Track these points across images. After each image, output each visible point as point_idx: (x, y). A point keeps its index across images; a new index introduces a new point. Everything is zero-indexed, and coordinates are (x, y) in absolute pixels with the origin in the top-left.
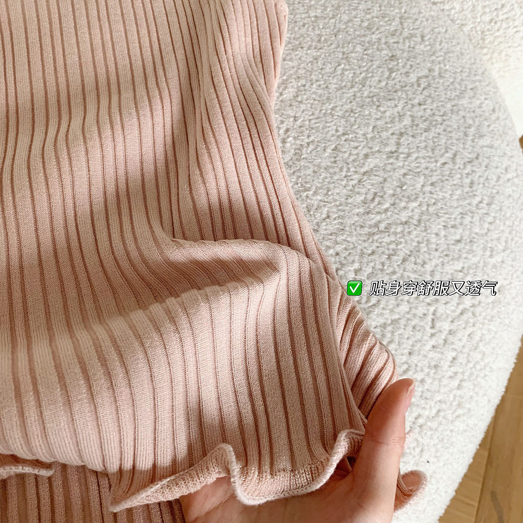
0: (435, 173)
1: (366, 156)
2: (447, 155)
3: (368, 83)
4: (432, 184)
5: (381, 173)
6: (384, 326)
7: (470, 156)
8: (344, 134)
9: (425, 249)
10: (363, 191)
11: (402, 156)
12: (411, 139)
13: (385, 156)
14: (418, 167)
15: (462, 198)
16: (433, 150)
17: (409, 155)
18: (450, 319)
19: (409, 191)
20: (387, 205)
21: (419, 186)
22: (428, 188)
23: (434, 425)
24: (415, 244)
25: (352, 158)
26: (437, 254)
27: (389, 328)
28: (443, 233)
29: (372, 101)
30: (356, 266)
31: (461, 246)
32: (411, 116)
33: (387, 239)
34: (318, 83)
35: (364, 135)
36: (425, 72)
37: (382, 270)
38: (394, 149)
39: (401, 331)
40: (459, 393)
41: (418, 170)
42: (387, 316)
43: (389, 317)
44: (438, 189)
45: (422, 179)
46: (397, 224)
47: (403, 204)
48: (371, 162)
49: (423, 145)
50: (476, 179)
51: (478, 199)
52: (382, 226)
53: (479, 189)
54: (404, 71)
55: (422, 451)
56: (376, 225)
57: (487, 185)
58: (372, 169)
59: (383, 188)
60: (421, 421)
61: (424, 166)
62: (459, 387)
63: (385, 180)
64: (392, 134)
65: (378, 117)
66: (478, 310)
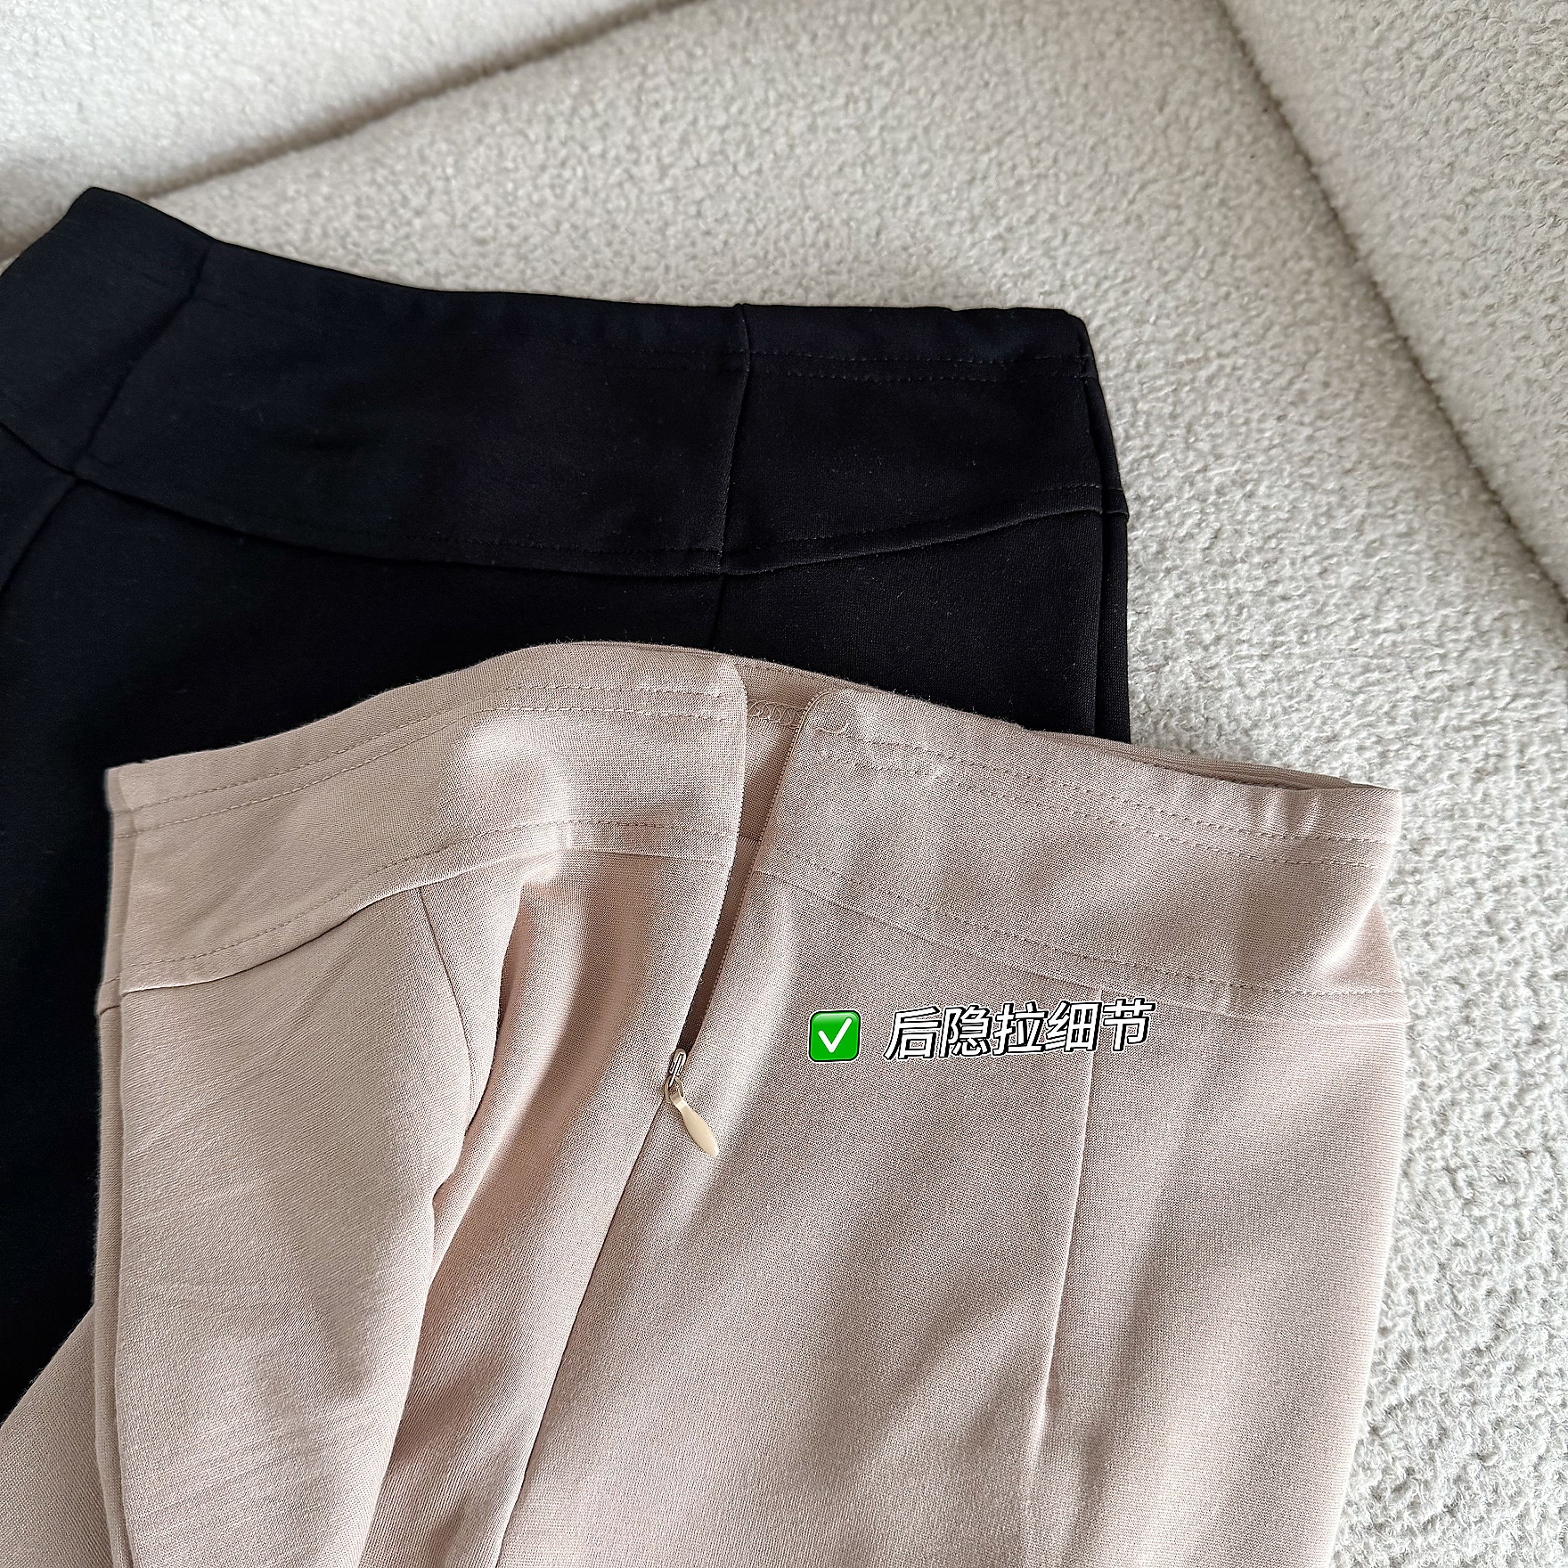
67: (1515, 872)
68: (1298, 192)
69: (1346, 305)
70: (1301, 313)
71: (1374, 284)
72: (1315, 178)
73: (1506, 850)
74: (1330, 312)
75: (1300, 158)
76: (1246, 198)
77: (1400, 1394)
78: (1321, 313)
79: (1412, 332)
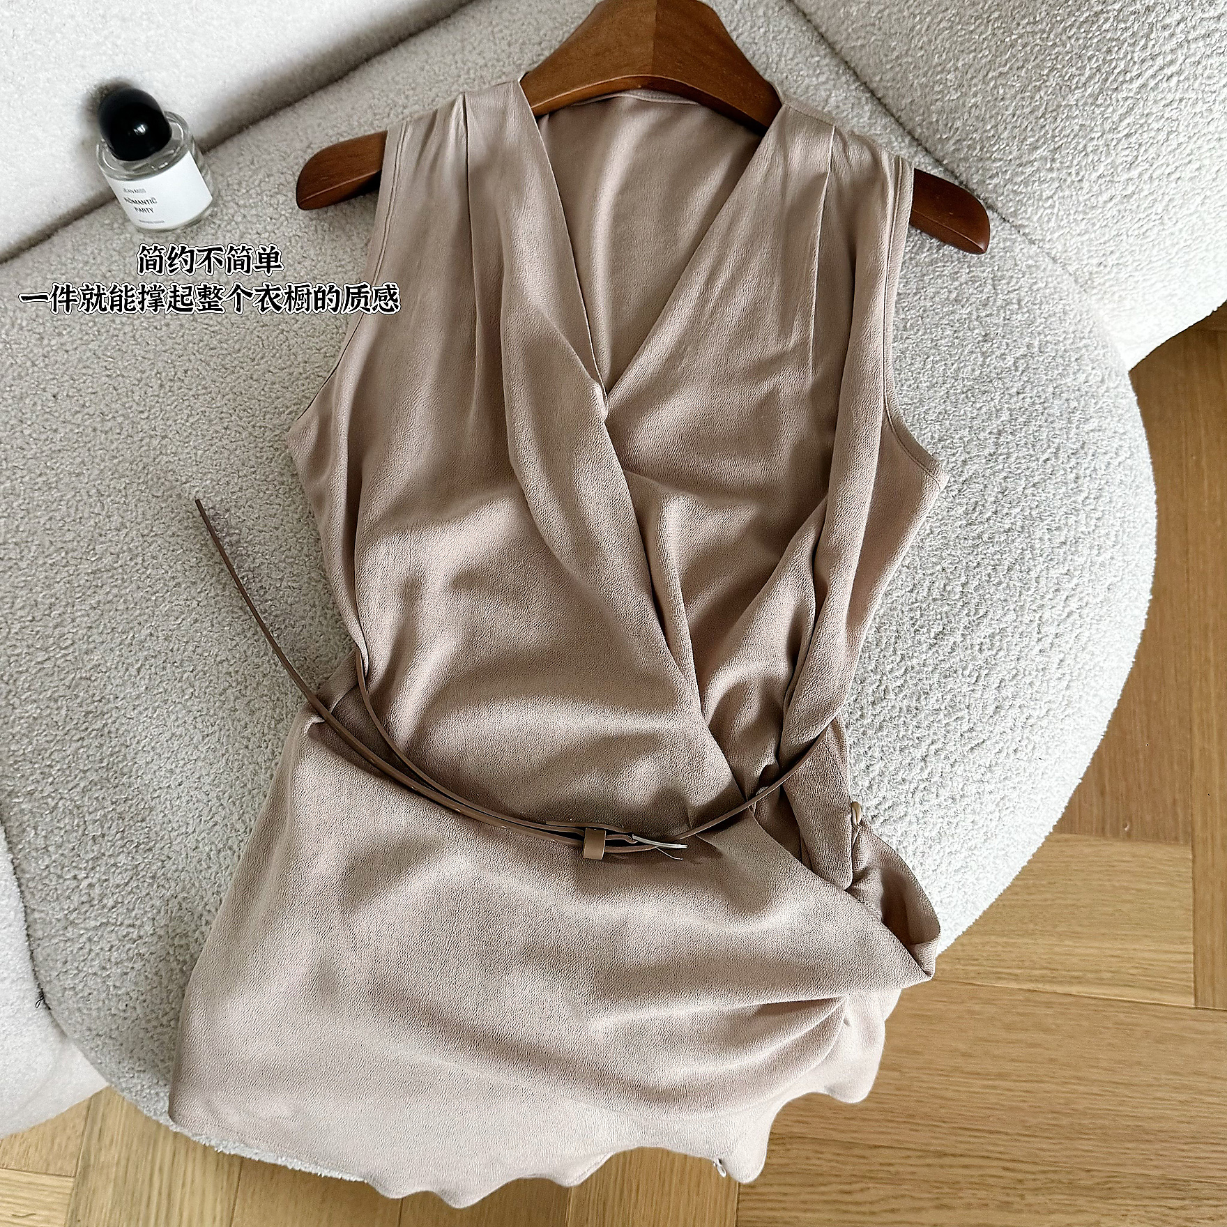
0: (1037, 473)
1: (965, 462)
2: (1049, 451)
3: (961, 375)
4: (1034, 485)
5: (980, 480)
6: (992, 636)
7: (1074, 447)
8: (940, 440)
9: (1030, 556)
10: (964, 501)
11: (1001, 457)
12: (1010, 437)
13: (984, 461)
14: (1018, 468)
15: (1067, 495)
16: (1033, 446)
17: (1008, 455)
18: (1056, 623)
19: (1012, 496)
20: (990, 514)
21: (1020, 489)
22: (1029, 491)
23: (1044, 723)
24: (1019, 551)
25: (951, 466)
26: (1041, 559)
27: (997, 638)
28: (1047, 537)
29: (967, 397)
30: (963, 579)
31: (1065, 548)
32: (1009, 409)
33: (992, 550)
34: (908, 383)
35: (961, 438)
36: (1023, 350)
37: (988, 581)
38: (992, 451)
39: (1010, 638)
40: (1068, 693)
41: (1020, 471)
42: (994, 626)
43: (996, 627)
44: (1040, 490)
45: (1023, 483)
46: (999, 532)
47: (1006, 511)
48: (971, 469)
49: (1022, 443)
50: (1081, 473)
51: (1084, 495)
52: (985, 537)
53: (1085, 482)
54: (998, 353)
55: (1034, 748)
56: (980, 537)
57: (1094, 476)
58: (971, 477)
59: (983, 495)
60: (1031, 721)
61: (1024, 467)
62: (1068, 687)
63: (986, 486)
64: (990, 433)
65: (974, 415)
66: (1085, 612)
67: (962, 280)
68: (804, 28)
69: (837, 73)
70: (820, 80)
71: (846, 62)
72: (809, 21)
73: (957, 273)
74: (832, 77)
75: (800, 14)
76: (783, 35)
77: (966, 476)
78: (828, 79)
79: (867, 79)
